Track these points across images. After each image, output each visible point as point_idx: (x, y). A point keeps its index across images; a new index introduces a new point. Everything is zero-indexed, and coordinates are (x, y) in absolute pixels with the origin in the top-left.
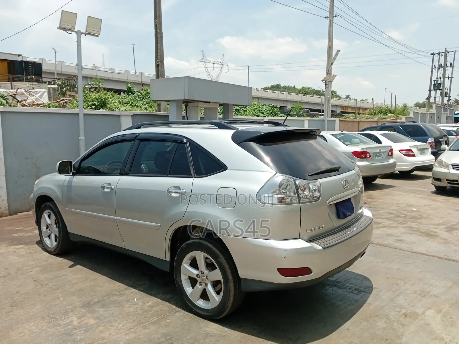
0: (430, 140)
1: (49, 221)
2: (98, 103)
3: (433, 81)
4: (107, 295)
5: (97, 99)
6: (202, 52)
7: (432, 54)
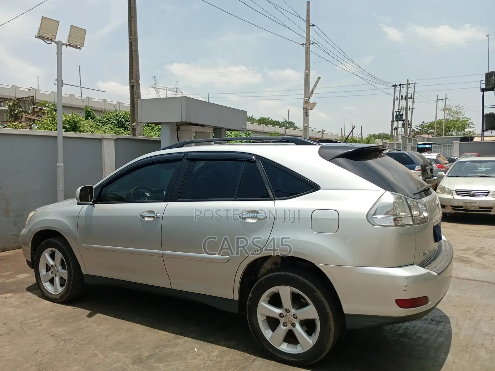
0: (417, 168)
1: (51, 262)
2: (69, 126)
3: (396, 112)
4: (157, 347)
5: (68, 121)
6: (153, 77)
7: (394, 86)
